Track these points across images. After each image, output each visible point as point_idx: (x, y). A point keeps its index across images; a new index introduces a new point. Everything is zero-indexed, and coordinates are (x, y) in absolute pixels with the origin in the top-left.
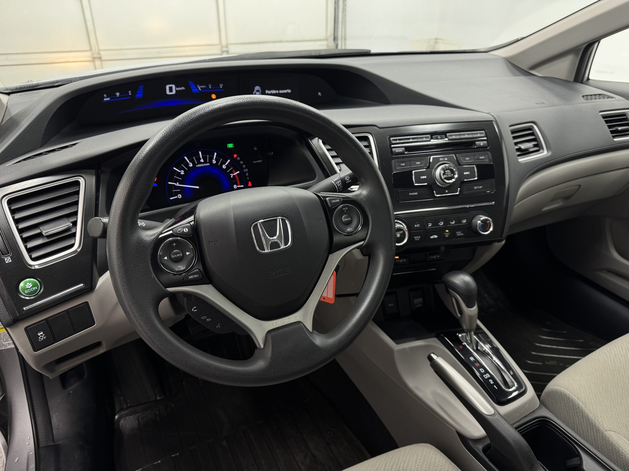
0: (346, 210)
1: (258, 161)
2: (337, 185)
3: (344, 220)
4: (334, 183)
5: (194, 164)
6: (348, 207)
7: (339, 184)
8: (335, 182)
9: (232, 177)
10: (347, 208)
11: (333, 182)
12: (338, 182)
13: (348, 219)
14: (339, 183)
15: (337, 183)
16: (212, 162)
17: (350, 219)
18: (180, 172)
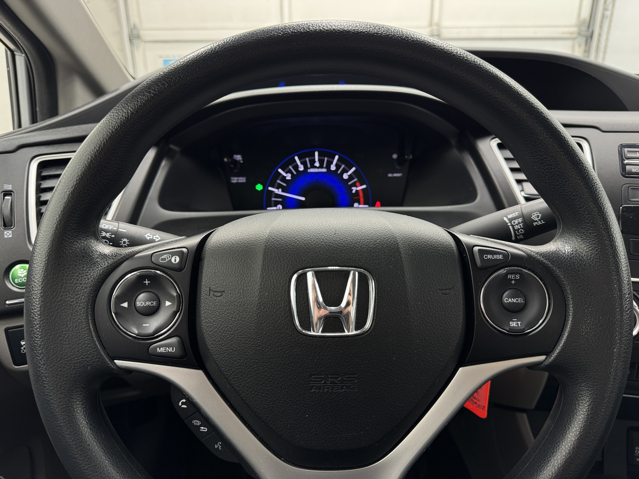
0: (515, 280)
1: (395, 175)
2: (513, 226)
3: (507, 300)
4: (507, 222)
5: (306, 168)
6: (521, 274)
7: (517, 225)
8: (511, 220)
9: (354, 192)
10: (518, 277)
11: (505, 219)
12: (516, 222)
13: (517, 300)
14: (519, 223)
15: (514, 223)
16: (330, 168)
17: (520, 300)
18: (286, 177)
